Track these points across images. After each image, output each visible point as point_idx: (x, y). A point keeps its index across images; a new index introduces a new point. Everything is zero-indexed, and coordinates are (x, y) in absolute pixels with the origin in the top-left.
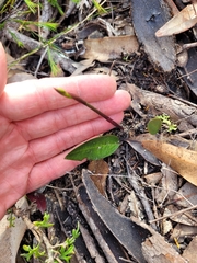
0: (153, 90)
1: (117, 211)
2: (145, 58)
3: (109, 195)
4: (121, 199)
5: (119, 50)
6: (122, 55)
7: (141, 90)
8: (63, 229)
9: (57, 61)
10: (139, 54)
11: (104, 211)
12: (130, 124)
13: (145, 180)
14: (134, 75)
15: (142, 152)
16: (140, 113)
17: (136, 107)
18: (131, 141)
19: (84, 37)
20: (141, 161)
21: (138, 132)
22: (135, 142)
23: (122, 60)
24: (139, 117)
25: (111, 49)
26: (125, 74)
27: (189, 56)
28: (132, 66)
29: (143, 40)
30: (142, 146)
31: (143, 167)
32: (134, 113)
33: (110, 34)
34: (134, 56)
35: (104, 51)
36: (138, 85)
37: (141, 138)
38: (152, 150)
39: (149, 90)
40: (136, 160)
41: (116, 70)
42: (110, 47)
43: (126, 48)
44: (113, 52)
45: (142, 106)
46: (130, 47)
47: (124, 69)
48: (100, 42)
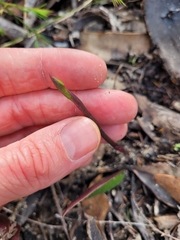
0: (168, 106)
2: (160, 65)
5: (124, 48)
7: (154, 105)
10: (150, 57)
12: (138, 148)
13: (155, 223)
14: (144, 82)
16: (152, 135)
17: (148, 127)
18: (140, 172)
19: (79, 28)
20: (150, 197)
21: (148, 161)
22: (143, 172)
24: (150, 141)
26: (132, 81)
28: (142, 72)
29: (157, 41)
30: (154, 180)
31: (152, 204)
32: (144, 135)
33: (114, 29)
34: (144, 58)
37: (152, 169)
39: (162, 104)
40: (143, 194)
41: (120, 75)
42: (112, 44)
43: (134, 47)
44: (116, 51)
45: (155, 127)
46: (139, 48)
47: (131, 75)
48: (100, 36)
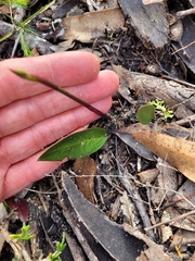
0: (144, 72)
1: (107, 218)
2: (132, 34)
3: (98, 197)
4: (113, 200)
5: (102, 26)
6: (106, 32)
7: (129, 72)
8: (48, 239)
9: (33, 46)
10: (125, 29)
11: (91, 219)
12: (119, 113)
13: (138, 178)
14: (121, 55)
15: (134, 146)
16: (130, 99)
17: (125, 92)
18: (121, 133)
19: (61, 15)
20: (133, 156)
21: (128, 122)
22: (124, 134)
23: (106, 38)
24: (129, 105)
25: (94, 26)
26: (110, 54)
27: (184, 28)
28: (118, 45)
29: (128, 11)
30: (133, 139)
31: (135, 162)
32: (123, 100)
33: (91, 8)
34: (120, 32)
35: (86, 30)
36: (126, 67)
37: (131, 129)
38: (144, 143)
39: (139, 71)
40: (128, 155)
41: (99, 50)
42: (91, 24)
43: (110, 23)
44: (96, 30)
45: (132, 91)
46: (115, 23)
47: (108, 49)
48: (80, 19)
